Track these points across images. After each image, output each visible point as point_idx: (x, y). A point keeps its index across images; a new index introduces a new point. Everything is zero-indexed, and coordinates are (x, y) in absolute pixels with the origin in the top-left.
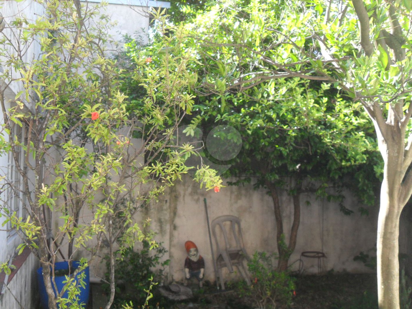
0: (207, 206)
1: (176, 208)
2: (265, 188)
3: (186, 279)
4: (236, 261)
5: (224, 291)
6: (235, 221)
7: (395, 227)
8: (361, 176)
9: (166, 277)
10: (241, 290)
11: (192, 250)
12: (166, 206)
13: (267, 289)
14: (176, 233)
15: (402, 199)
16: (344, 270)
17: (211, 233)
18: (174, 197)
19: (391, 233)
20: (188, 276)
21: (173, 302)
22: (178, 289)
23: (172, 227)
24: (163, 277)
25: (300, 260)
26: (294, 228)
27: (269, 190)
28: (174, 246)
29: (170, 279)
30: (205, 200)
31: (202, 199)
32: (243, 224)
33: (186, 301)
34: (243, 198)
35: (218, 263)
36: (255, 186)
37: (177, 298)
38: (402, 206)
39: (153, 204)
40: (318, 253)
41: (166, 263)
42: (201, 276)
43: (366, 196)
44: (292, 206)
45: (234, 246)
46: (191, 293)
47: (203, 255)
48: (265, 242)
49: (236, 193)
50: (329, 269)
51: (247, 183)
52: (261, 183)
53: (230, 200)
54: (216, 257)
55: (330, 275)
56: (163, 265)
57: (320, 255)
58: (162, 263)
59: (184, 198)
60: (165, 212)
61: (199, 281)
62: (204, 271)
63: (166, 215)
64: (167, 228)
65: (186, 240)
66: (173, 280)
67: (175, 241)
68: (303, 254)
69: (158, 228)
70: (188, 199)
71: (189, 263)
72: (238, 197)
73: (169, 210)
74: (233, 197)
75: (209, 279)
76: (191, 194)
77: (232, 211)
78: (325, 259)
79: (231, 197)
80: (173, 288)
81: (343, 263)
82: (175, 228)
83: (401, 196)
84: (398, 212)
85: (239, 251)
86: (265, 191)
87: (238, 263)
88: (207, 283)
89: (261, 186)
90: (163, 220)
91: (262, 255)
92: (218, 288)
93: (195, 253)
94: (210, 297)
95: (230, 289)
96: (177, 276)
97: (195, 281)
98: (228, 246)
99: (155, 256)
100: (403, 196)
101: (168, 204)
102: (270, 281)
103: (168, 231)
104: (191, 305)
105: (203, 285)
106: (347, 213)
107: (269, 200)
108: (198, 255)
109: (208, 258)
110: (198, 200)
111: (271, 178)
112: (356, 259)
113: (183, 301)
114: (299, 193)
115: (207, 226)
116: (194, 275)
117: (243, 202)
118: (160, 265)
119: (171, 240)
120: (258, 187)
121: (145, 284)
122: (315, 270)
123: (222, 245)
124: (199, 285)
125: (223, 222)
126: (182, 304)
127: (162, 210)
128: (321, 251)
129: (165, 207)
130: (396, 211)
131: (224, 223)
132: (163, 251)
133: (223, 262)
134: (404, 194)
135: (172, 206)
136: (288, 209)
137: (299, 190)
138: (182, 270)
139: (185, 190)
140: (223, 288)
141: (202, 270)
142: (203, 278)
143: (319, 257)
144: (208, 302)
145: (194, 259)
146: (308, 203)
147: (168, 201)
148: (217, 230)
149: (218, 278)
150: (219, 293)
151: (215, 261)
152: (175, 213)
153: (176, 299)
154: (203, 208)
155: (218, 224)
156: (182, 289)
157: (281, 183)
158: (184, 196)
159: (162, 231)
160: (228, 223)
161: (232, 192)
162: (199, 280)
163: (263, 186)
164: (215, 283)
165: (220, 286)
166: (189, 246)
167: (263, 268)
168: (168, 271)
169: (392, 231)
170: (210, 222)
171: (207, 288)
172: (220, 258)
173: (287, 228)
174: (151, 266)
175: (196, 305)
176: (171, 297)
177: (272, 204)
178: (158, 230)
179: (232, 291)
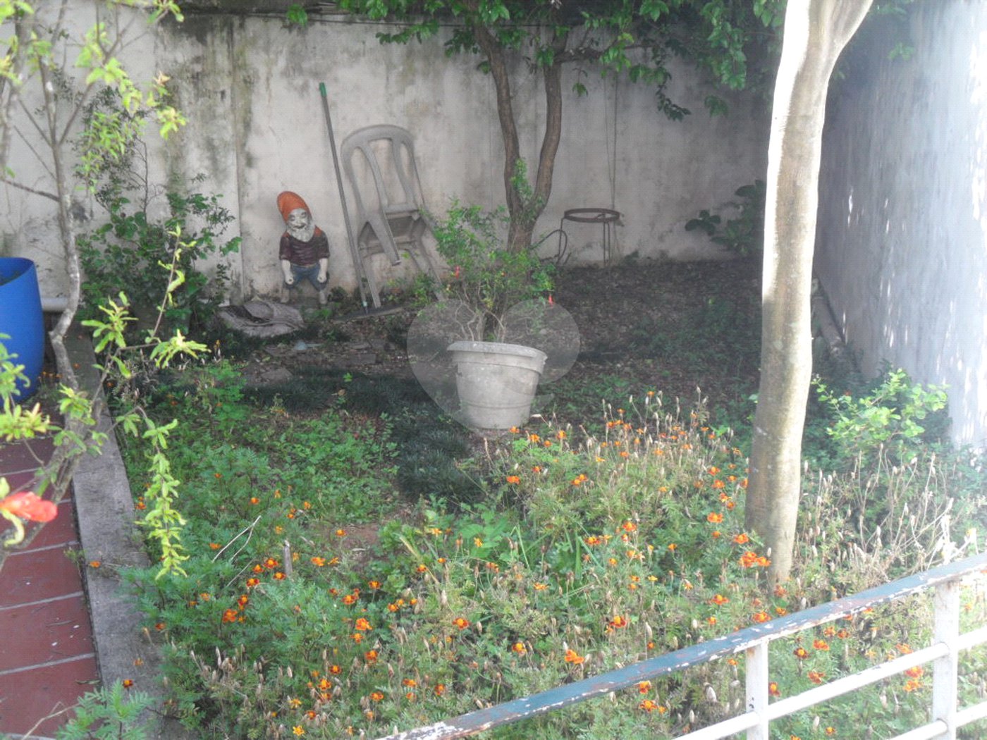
0: (329, 103)
1: (248, 111)
2: (475, 51)
3: (286, 286)
4: (405, 238)
5: (379, 310)
6: (400, 139)
7: (817, 104)
8: (717, 11)
9: (236, 285)
10: (421, 299)
11: (297, 213)
12: (223, 107)
13: (484, 292)
14: (252, 175)
15: (841, 26)
16: (663, 254)
17: (342, 171)
18: (242, 84)
19: (807, 118)
20: (289, 278)
21: (256, 343)
22: (266, 311)
23: (243, 161)
24: (227, 283)
25: (561, 231)
26: (548, 150)
27: (486, 59)
28: (250, 207)
29: (245, 290)
30: (322, 88)
31: (314, 84)
32: (420, 147)
33: (288, 339)
34: (419, 81)
35: (363, 245)
36: (448, 46)
37: (265, 333)
38: (840, 46)
39: (190, 103)
40: (604, 211)
41: (231, 245)
42: (322, 277)
43: (726, 63)
44: (542, 98)
45: (400, 201)
46: (300, 318)
47: (322, 227)
48: (475, 187)
49: (401, 69)
50: (627, 252)
51: (429, 34)
52: (464, 39)
53: (387, 87)
54: (355, 230)
55: (630, 265)
56: (224, 252)
57: (608, 216)
58: (221, 249)
59: (268, 85)
60: (222, 122)
61: (318, 290)
62: (329, 265)
63: (226, 131)
64: (231, 161)
65: (281, 190)
66: (253, 290)
67: (253, 195)
68: (568, 215)
69: (207, 163)
70: (279, 85)
71: (289, 247)
72: (407, 78)
73: (231, 117)
74: (393, 78)
75: (341, 285)
76: (285, 74)
77: (391, 114)
78: (618, 228)
79: (388, 79)
80: (255, 310)
81: (661, 238)
82: (250, 161)
83: (839, 17)
84: (829, 62)
85: (413, 211)
86: (475, 58)
87: (410, 243)
88: (337, 295)
89: (462, 49)
90: (216, 143)
91: (468, 214)
92: (365, 304)
93: (304, 221)
94: (345, 325)
95: (394, 305)
96: (263, 282)
97: (307, 290)
98: (385, 202)
99: (203, 231)
100: (845, 18)
101: (228, 101)
102: (491, 272)
103: (233, 170)
104: (301, 346)
105: (329, 298)
106: (676, 114)
107: (485, 83)
108: (312, 225)
109: (337, 233)
110: (304, 88)
111: (490, 16)
112: (691, 226)
113: (279, 339)
114: (558, 63)
115: (331, 155)
116: (305, 276)
117: (419, 91)
118: (217, 253)
119: (241, 194)
120: (458, 50)
121: (183, 302)
122: (595, 255)
123: (370, 200)
124: (317, 299)
125: (369, 142)
126: (280, 345)
127: (214, 117)
128: (610, 208)
129: (220, 110)
130: (823, 58)
131: (373, 144)
132: (222, 218)
133: (373, 243)
134: (849, 10)
135: (240, 104)
136: (532, 108)
137: (560, 56)
138: (275, 266)
139: (270, 64)
140: (377, 303)
141: (324, 263)
142: (326, 282)
143: (605, 221)
144: (342, 337)
145: (303, 236)
146: (581, 89)
147: (228, 92)
148: (357, 161)
149: (365, 280)
150: (367, 317)
151: (356, 241)
152: (247, 125)
153: (263, 335)
154: (319, 109)
155: (359, 148)
156: (277, 311)
157: (516, 34)
158: (268, 79)
159: (217, 170)
160: (383, 144)
161: (390, 67)
162: (319, 286)
163: (467, 47)
164: (357, 293)
165: (370, 300)
166: (288, 203)
167: (472, 242)
168: (240, 270)
169: (810, 113)
170: (338, 142)
171: (338, 305)
172: (367, 230)
173: (528, 151)
174: (195, 258)
175: (313, 346)
176: (250, 331)
177: (492, 96)
178: (207, 168)
179: (399, 310)
